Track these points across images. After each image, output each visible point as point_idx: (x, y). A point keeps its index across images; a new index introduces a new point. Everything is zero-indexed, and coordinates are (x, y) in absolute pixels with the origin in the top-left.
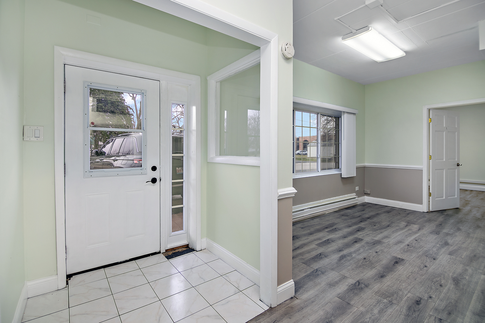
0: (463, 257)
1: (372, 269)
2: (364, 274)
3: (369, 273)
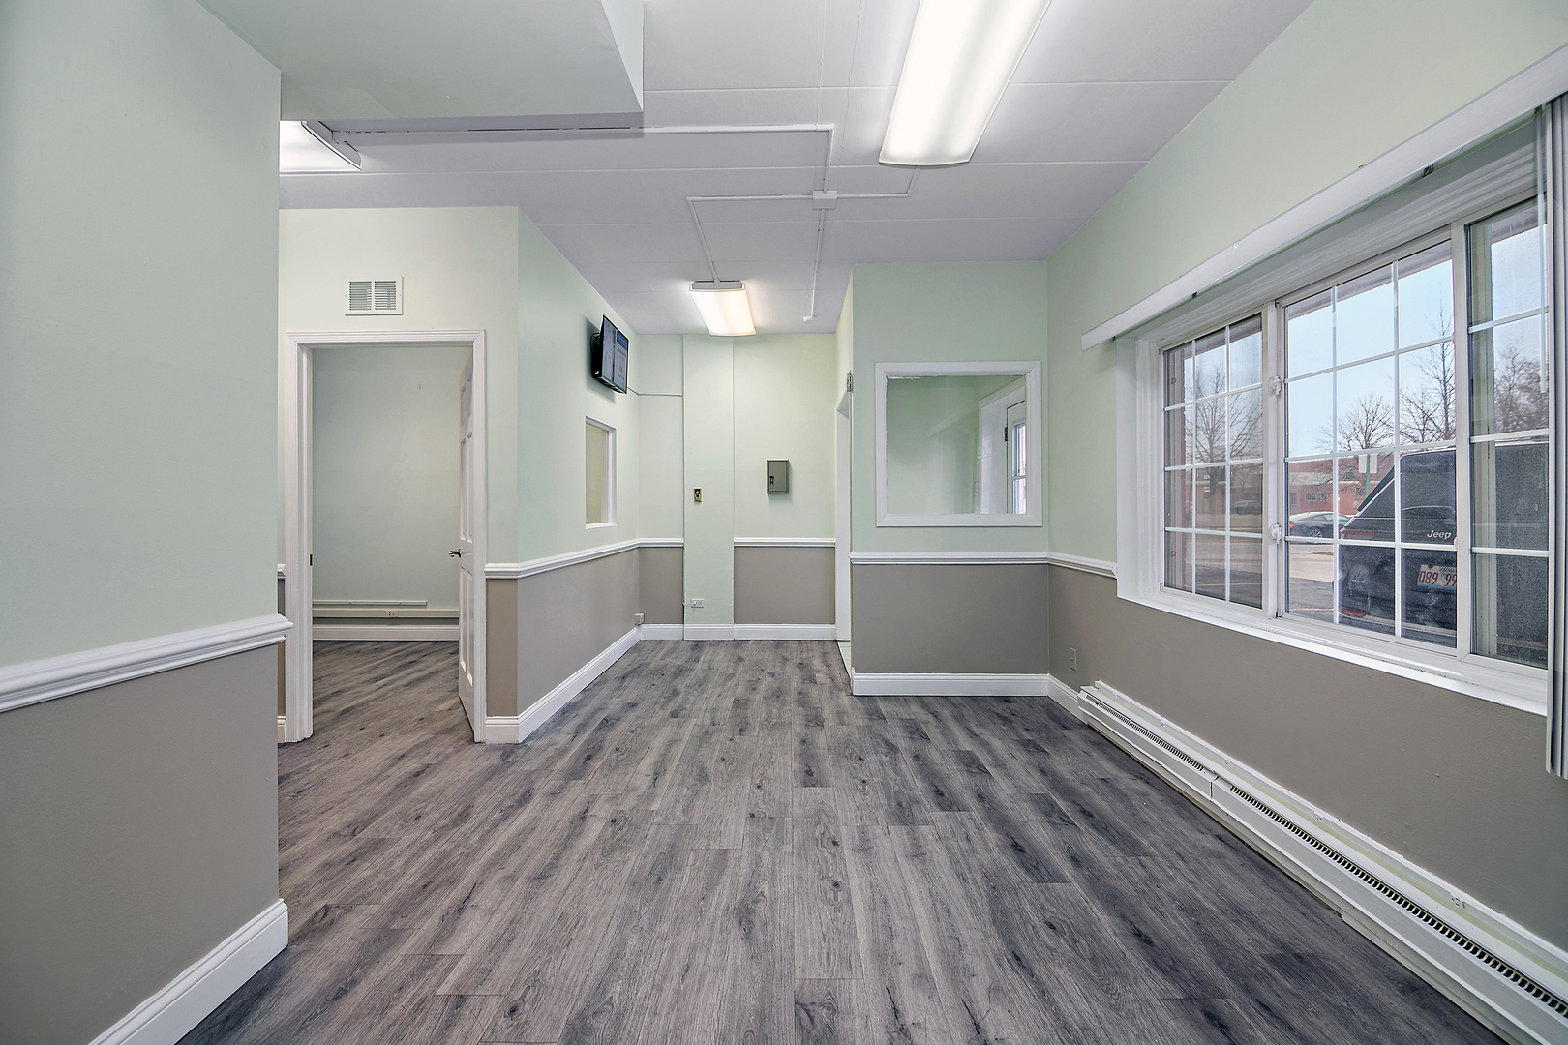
0: (692, 856)
1: (827, 747)
2: (826, 738)
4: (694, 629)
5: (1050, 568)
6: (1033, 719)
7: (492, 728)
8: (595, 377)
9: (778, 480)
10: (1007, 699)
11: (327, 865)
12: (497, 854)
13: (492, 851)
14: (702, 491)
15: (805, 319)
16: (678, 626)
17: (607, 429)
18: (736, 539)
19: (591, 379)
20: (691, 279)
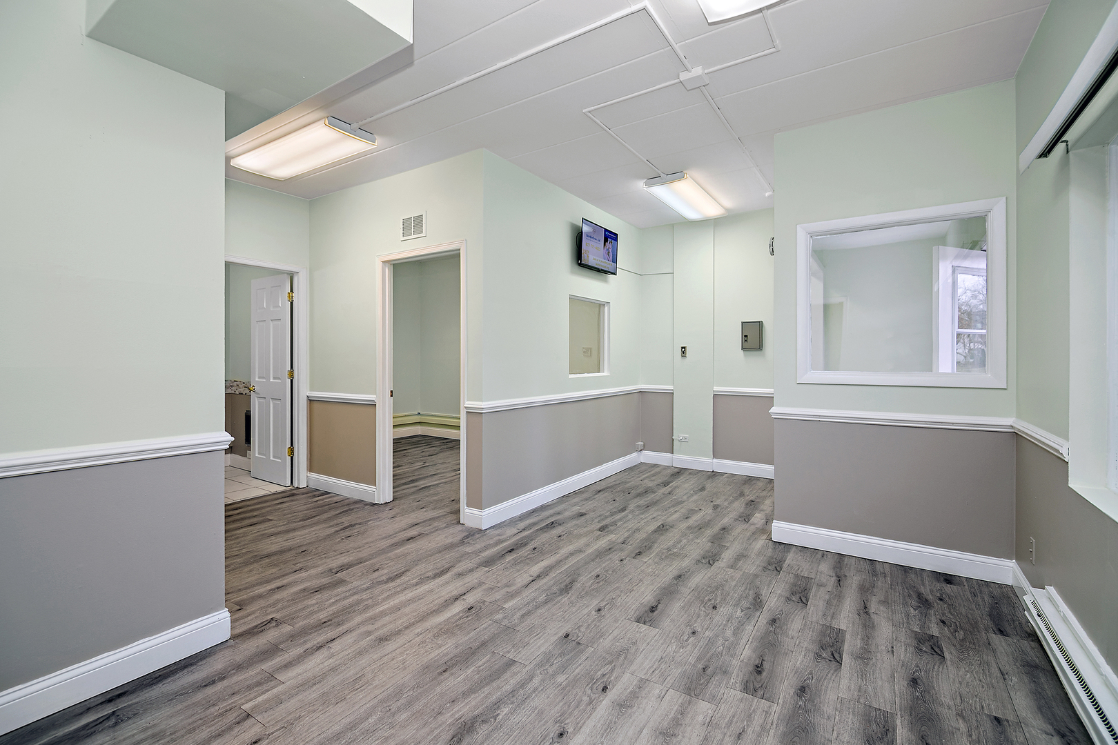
1: (697, 586)
2: (706, 577)
3: (699, 579)
4: (679, 459)
5: (1016, 436)
6: (963, 610)
7: (471, 516)
8: (580, 265)
9: (753, 338)
10: (949, 579)
11: (304, 590)
12: (382, 612)
13: (381, 609)
14: (687, 349)
15: (767, 194)
16: (669, 455)
17: (603, 303)
18: (716, 389)
19: (577, 267)
20: (643, 178)
